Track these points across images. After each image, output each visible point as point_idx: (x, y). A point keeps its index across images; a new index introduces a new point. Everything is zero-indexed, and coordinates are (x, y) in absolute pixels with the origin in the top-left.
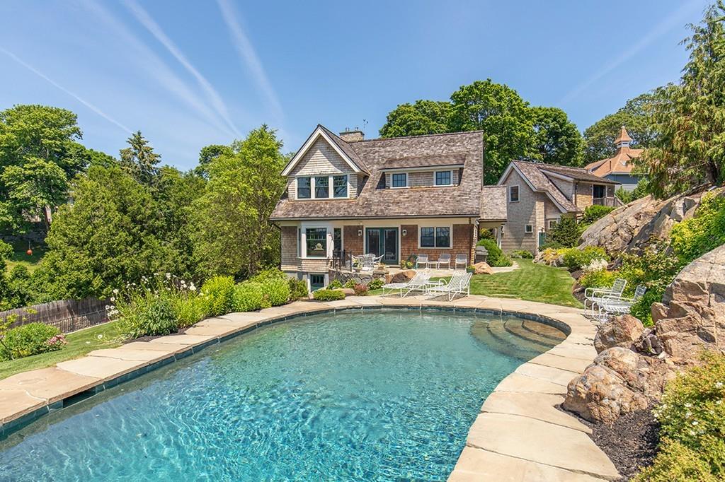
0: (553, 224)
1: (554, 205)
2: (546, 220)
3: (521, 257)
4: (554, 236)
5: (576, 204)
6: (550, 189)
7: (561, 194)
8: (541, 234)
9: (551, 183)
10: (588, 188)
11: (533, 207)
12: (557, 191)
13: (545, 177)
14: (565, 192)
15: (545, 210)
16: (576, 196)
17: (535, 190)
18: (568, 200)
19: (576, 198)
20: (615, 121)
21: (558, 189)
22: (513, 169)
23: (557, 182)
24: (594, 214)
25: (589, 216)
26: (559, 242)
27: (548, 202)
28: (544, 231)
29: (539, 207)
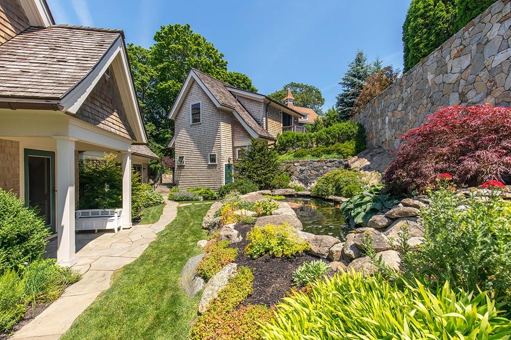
0: (241, 153)
1: (243, 128)
2: (234, 148)
3: (201, 198)
4: (244, 169)
5: (267, 130)
6: (238, 109)
7: (250, 117)
8: (228, 166)
9: (239, 104)
10: (278, 114)
11: (217, 130)
12: (246, 112)
13: (232, 96)
14: (254, 114)
15: (233, 136)
16: (266, 120)
17: (218, 106)
18: (259, 124)
19: (267, 122)
20: (280, 94)
21: (248, 111)
22: (194, 81)
23: (246, 104)
24: (288, 142)
25: (281, 144)
26: (249, 177)
27: (236, 125)
28: (231, 162)
29: (225, 130)
